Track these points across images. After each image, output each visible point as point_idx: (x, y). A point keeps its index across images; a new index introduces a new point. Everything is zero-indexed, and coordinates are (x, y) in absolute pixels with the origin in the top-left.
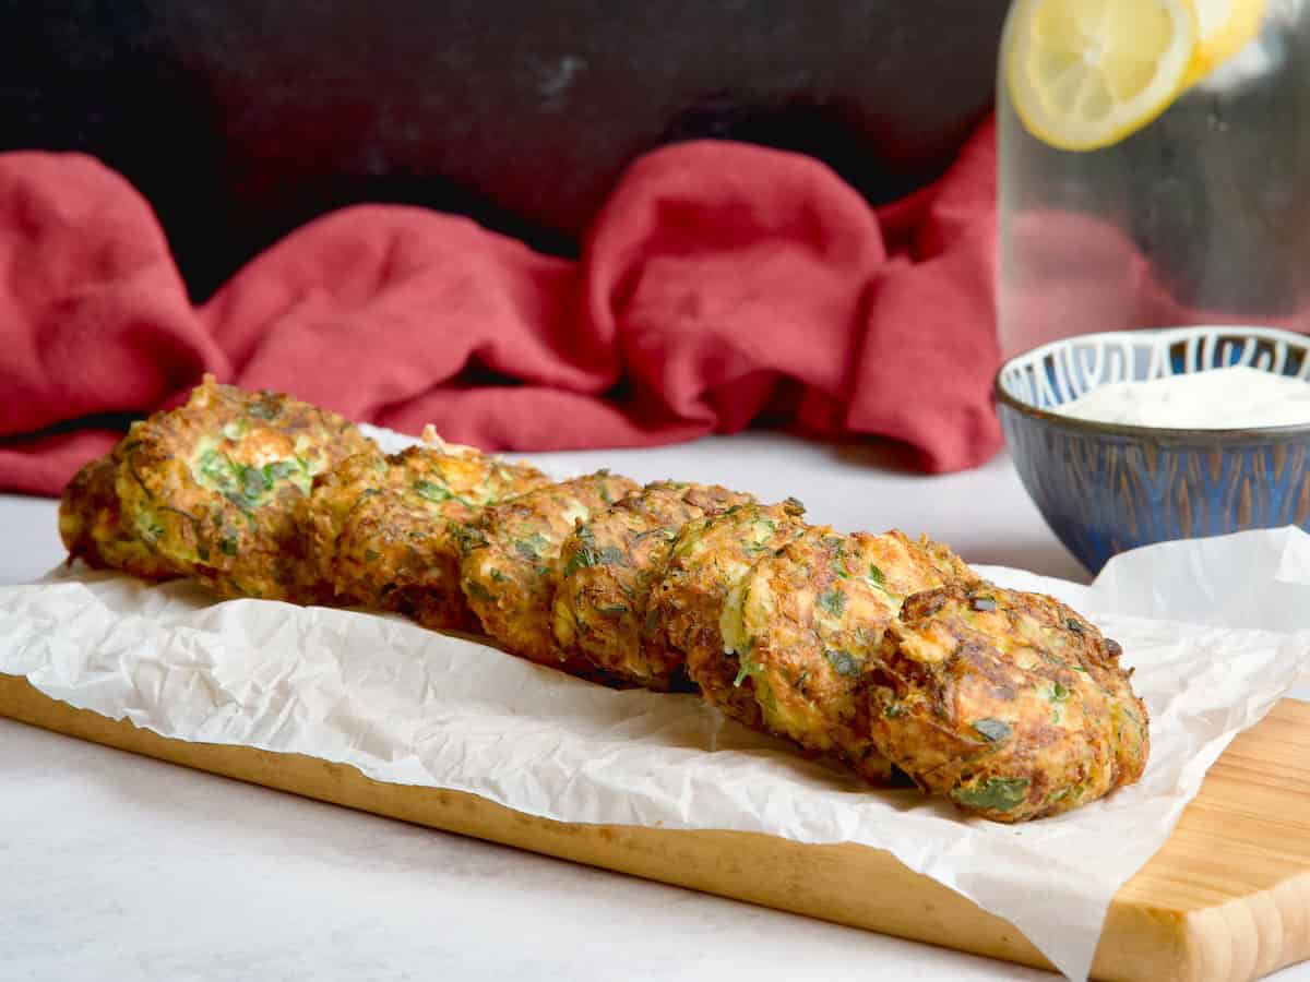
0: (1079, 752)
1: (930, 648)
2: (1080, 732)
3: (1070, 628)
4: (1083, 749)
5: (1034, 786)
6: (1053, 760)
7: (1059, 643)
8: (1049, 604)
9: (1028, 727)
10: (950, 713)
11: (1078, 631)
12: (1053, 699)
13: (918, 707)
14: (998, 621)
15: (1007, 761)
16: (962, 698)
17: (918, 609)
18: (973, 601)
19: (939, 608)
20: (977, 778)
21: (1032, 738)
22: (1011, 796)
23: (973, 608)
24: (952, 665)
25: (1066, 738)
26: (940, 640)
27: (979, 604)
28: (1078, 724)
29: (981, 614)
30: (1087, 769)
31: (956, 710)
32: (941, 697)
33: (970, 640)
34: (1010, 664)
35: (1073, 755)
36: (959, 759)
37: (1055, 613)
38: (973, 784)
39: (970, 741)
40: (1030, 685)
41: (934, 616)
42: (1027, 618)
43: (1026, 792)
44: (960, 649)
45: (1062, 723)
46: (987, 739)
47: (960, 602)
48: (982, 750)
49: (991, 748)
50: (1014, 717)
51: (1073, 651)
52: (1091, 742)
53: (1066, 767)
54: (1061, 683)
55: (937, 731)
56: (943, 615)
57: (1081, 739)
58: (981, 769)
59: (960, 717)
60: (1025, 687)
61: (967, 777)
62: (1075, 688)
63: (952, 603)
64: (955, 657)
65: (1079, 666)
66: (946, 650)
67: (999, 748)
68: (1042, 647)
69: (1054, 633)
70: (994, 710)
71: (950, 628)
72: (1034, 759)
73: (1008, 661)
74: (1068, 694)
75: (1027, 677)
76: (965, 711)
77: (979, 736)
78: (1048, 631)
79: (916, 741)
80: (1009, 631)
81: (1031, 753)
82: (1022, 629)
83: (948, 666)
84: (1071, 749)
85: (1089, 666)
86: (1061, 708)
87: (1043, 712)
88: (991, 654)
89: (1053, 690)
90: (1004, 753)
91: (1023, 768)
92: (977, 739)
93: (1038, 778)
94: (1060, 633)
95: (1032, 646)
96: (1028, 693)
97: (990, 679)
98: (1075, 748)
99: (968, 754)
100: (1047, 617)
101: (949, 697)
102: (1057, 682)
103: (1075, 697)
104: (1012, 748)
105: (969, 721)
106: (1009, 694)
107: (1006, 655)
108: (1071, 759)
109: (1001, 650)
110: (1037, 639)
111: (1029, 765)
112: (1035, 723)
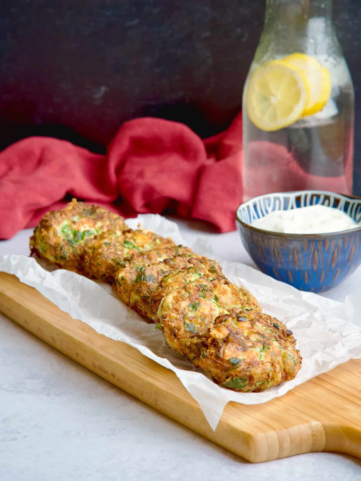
0: (266, 369)
1: (219, 334)
2: (269, 362)
3: (274, 326)
4: (269, 367)
5: (250, 381)
6: (257, 371)
7: (268, 331)
8: (268, 318)
9: (248, 360)
10: (221, 356)
11: (277, 327)
12: (261, 351)
13: (211, 354)
14: (247, 324)
15: (240, 372)
16: (226, 351)
17: (220, 320)
18: (238, 318)
19: (225, 320)
20: (230, 378)
21: (250, 364)
22: (242, 384)
23: (238, 320)
24: (226, 341)
25: (263, 364)
26: (223, 332)
27: (240, 319)
28: (269, 359)
29: (240, 322)
30: (270, 375)
31: (223, 355)
32: (219, 351)
33: (234, 331)
34: (248, 339)
35: (264, 370)
36: (224, 371)
37: (269, 321)
38: (228, 380)
39: (226, 365)
40: (253, 346)
41: (223, 323)
42: (258, 324)
43: (247, 382)
44: (230, 334)
45: (263, 359)
46: (233, 364)
47: (233, 318)
48: (231, 368)
49: (234, 368)
50: (245, 358)
51: (274, 334)
52: (273, 365)
53: (262, 374)
54: (265, 345)
55: (216, 362)
56: (226, 323)
57: (269, 365)
58: (231, 375)
59: (224, 357)
60: (251, 347)
61: (227, 378)
62: (270, 347)
63: (230, 319)
64: (227, 338)
65: (274, 339)
66: (224, 335)
67: (237, 368)
68: (261, 333)
69: (267, 328)
70: (238, 355)
71: (227, 327)
72: (250, 371)
73: (247, 338)
74: (267, 349)
75: (253, 343)
76: (226, 355)
77: (230, 364)
78: (265, 328)
79: (211, 366)
80: (250, 328)
81: (249, 369)
82: (255, 327)
83: (224, 340)
84: (264, 368)
85: (278, 339)
86: (263, 354)
87: (256, 355)
88: (241, 336)
89: (262, 348)
90: (239, 369)
91: (246, 375)
92: (229, 365)
93: (251, 378)
94: (270, 328)
95: (258, 333)
96: (251, 349)
97: (239, 345)
98: (265, 368)
99: (227, 370)
100: (266, 323)
101: (221, 351)
102: (264, 345)
103: (269, 350)
104: (242, 367)
105: (227, 359)
106: (245, 349)
107: (247, 336)
108: (264, 372)
109: (246, 334)
110: (260, 331)
111: (248, 373)
112: (252, 359)
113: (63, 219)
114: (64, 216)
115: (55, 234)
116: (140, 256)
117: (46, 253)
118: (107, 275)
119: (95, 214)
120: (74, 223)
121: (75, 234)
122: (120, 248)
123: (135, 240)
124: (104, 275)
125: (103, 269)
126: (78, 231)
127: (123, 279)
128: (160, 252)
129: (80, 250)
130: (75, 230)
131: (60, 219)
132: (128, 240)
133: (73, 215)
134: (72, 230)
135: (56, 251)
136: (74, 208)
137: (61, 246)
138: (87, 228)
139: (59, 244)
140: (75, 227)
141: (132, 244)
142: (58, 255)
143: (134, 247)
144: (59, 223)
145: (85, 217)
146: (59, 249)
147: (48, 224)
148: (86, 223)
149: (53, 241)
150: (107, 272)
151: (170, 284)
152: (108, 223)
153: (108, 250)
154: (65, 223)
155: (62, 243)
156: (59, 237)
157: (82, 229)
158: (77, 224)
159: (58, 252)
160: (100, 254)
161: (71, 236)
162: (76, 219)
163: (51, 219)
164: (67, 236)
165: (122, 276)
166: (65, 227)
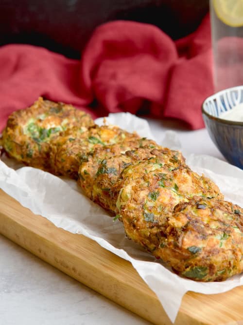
0: (227, 257)
1: (178, 223)
2: (230, 250)
3: (235, 213)
4: (230, 255)
5: (210, 270)
6: (217, 260)
7: (229, 218)
8: (229, 205)
9: (208, 249)
10: (180, 245)
11: (238, 214)
12: (222, 239)
13: (170, 244)
14: (207, 212)
15: (200, 261)
16: (185, 240)
17: (179, 209)
18: (198, 205)
19: (184, 208)
20: (190, 267)
21: (210, 252)
22: (202, 273)
23: (198, 208)
24: (185, 229)
25: (223, 252)
26: (181, 220)
27: (200, 207)
28: (230, 247)
29: (200, 210)
30: (232, 263)
31: (182, 244)
32: (178, 240)
33: (194, 219)
34: (208, 227)
35: (225, 258)
36: (183, 261)
37: (230, 208)
38: (188, 269)
39: (185, 254)
40: (214, 234)
41: (182, 212)
42: (218, 211)
43: (208, 271)
44: (189, 222)
45: (223, 247)
46: (193, 253)
47: (193, 206)
48: (190, 257)
49: (193, 257)
50: (205, 246)
51: (235, 221)
52: (234, 253)
53: (223, 262)
54: (226, 233)
55: (175, 252)
56: (186, 211)
57: (230, 253)
58: (191, 264)
59: (183, 247)
60: (211, 235)
61: (187, 267)
62: (231, 234)
63: (189, 207)
64: (186, 226)
65: (236, 226)
66: (183, 223)
67: (196, 256)
68: (222, 220)
69: (228, 215)
70: (197, 243)
71: (186, 215)
72: (210, 260)
73: (207, 226)
74: (228, 237)
75: (213, 231)
76: (185, 244)
77: (189, 253)
78: (225, 215)
79: (169, 255)
80: (210, 216)
81: (209, 258)
82: (215, 214)
83: (183, 229)
84: (224, 256)
85: (240, 226)
86: (224, 241)
87: (216, 243)
88: (201, 224)
89: (223, 235)
90: (198, 258)
91: (206, 263)
92: (188, 254)
93: (211, 267)
94: (231, 215)
95: (219, 220)
96: (211, 237)
97: (199, 233)
98: (226, 256)
99: (185, 259)
100: (226, 210)
101: (180, 239)
102: (224, 233)
103: (230, 237)
104: (201, 256)
105: (186, 247)
106: (204, 237)
107: (207, 224)
108: (224, 259)
109: (205, 222)
110: (220, 218)
111: (208, 262)
112: (212, 247)
113: (29, 118)
114: (30, 114)
115: (21, 133)
116: (103, 150)
117: (12, 152)
118: (72, 170)
119: (61, 112)
120: (40, 121)
121: (41, 132)
122: (86, 143)
123: (100, 136)
124: (69, 171)
125: (68, 165)
126: (44, 129)
127: (85, 173)
128: (123, 145)
129: (46, 147)
130: (41, 128)
131: (25, 117)
132: (93, 135)
133: (40, 113)
134: (38, 128)
135: (22, 149)
136: (40, 107)
137: (26, 144)
138: (53, 126)
139: (25, 142)
140: (41, 125)
141: (97, 139)
142: (24, 153)
143: (99, 142)
144: (25, 122)
145: (50, 115)
146: (25, 147)
147: (13, 123)
148: (52, 121)
149: (19, 139)
150: (72, 168)
151: (131, 175)
152: (74, 120)
153: (72, 146)
154: (31, 121)
155: (28, 141)
156: (25, 136)
157: (48, 127)
158: (44, 122)
159: (24, 150)
160: (64, 150)
161: (37, 134)
162: (42, 117)
163: (16, 117)
164: (33, 134)
165: (85, 170)
166: (30, 126)
